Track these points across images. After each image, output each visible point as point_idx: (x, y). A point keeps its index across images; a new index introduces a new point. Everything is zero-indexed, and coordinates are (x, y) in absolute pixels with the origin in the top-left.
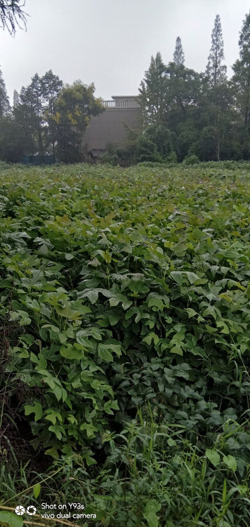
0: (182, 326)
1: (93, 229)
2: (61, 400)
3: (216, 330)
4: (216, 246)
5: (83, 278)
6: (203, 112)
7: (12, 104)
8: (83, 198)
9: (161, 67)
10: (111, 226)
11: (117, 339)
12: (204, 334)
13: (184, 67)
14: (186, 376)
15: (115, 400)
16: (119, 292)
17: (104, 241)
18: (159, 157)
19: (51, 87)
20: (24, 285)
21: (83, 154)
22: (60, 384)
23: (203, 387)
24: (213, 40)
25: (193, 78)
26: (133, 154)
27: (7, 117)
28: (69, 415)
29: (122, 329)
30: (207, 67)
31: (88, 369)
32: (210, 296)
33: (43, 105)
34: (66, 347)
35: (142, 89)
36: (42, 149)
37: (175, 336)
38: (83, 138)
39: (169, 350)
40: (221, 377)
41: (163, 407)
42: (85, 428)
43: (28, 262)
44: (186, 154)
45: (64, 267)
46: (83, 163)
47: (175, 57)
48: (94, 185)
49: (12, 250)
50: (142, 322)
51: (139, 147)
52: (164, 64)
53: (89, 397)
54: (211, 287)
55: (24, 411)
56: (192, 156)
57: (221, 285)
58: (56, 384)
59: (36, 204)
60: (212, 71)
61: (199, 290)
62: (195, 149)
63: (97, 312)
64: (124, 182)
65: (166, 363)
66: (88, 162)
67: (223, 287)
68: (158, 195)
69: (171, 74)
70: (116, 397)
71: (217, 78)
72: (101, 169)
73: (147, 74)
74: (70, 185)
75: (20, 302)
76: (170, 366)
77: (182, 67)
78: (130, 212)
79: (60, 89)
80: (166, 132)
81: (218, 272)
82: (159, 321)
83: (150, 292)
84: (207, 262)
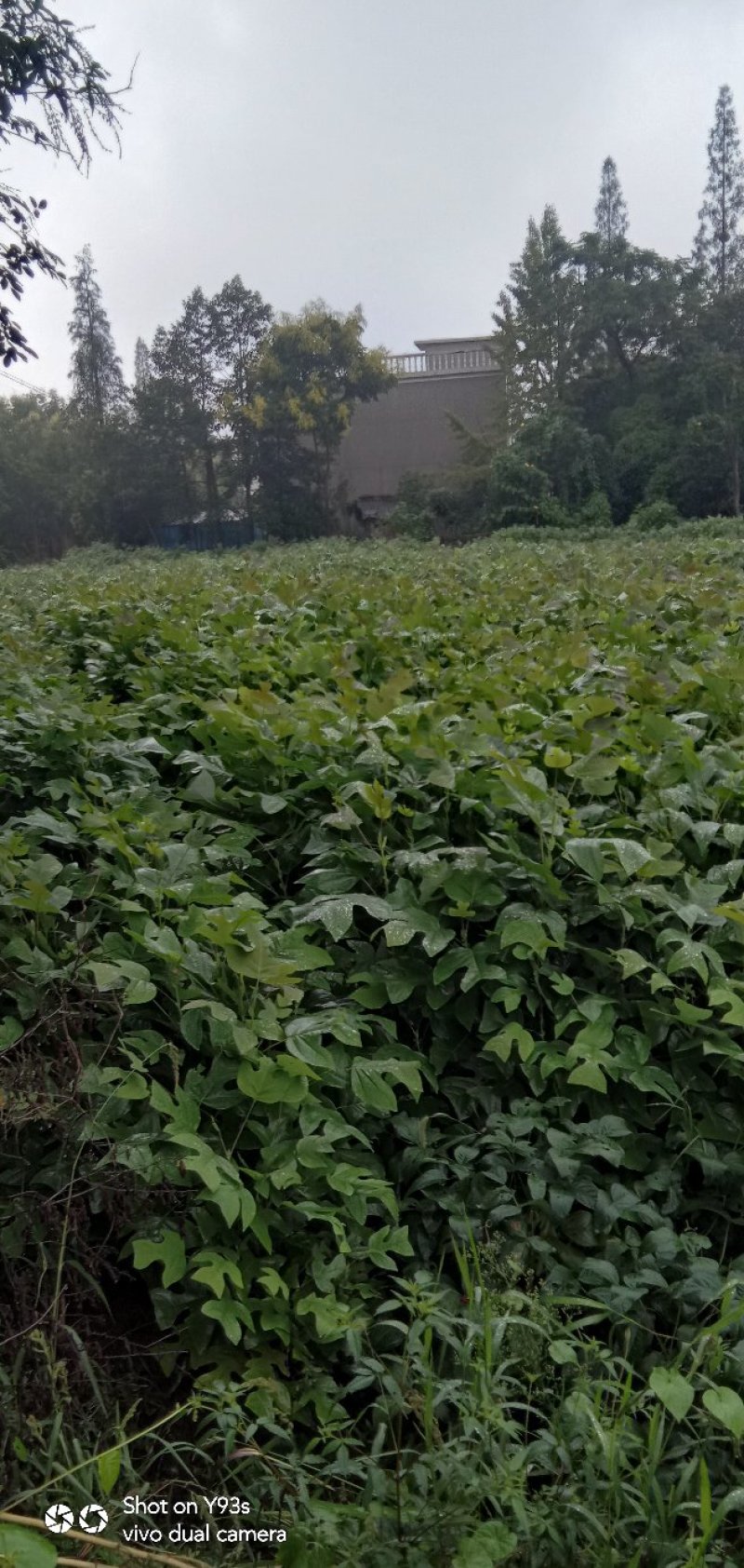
0: (603, 1002)
1: (343, 721)
2: (238, 1222)
3: (707, 1014)
4: (712, 762)
5: (309, 865)
6: (688, 373)
7: (130, 379)
8: (323, 637)
9: (560, 250)
10: (397, 711)
11: (412, 1045)
12: (673, 1028)
13: (628, 245)
14: (614, 1155)
15: (401, 1225)
16: (415, 906)
17: (374, 755)
18: (559, 512)
19: (240, 325)
20: (141, 888)
21: (332, 513)
22: (236, 1177)
23: (671, 1191)
24: (713, 161)
25: (654, 276)
26: (480, 504)
27: (116, 418)
28: (265, 1270)
29: (426, 1014)
30: (698, 240)
31: (319, 1132)
32: (690, 913)
33: (217, 376)
34: (255, 1068)
35: (502, 316)
36: (216, 504)
37: (581, 1034)
38: (332, 467)
39: (564, 1072)
40: (727, 1157)
41: (542, 1246)
42: (312, 1309)
43: (155, 820)
44: (640, 499)
45: (261, 834)
46: (334, 538)
47: (600, 218)
48: (359, 598)
49: (114, 790)
50: (483, 991)
51: (496, 484)
52: (567, 240)
53: (323, 1217)
54: (693, 883)
55: (131, 1257)
56: (655, 505)
57: (725, 878)
58: (225, 1176)
59: (190, 657)
60: (713, 252)
61: (655, 893)
62: (664, 483)
63: (354, 963)
64: (446, 586)
65: (558, 1116)
66: (348, 534)
67: (730, 885)
68: (547, 618)
69: (588, 269)
70: (405, 1218)
71: (729, 272)
72: (383, 553)
73: (516, 271)
74: (285, 600)
75: (128, 938)
76: (569, 1124)
77: (621, 244)
78: (459, 671)
79: (265, 330)
80: (577, 437)
81: (719, 842)
82: (535, 990)
83: (508, 902)
84: (682, 809)
